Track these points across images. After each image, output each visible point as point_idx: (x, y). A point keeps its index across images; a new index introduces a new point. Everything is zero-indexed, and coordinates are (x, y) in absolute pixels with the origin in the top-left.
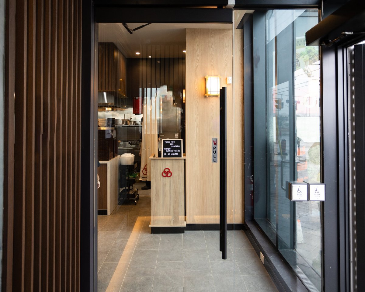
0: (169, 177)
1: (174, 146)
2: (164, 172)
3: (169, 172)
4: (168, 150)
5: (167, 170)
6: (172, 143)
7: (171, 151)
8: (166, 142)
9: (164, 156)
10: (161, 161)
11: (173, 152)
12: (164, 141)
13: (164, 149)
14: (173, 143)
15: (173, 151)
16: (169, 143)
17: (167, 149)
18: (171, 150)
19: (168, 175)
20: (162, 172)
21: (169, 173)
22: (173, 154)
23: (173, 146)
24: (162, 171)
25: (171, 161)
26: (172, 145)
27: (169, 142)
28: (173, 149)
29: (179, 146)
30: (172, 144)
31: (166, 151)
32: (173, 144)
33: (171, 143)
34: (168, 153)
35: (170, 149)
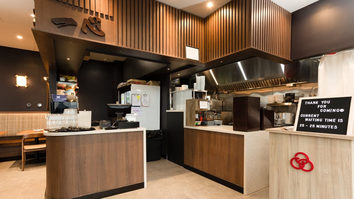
0: (306, 173)
1: (328, 111)
2: (295, 158)
3: (307, 161)
4: (311, 118)
5: (301, 157)
6: (324, 104)
7: (318, 120)
8: (309, 103)
9: (299, 129)
10: (289, 137)
11: (323, 123)
12: (303, 101)
13: (302, 116)
14: (326, 104)
15: (324, 120)
16: (316, 105)
17: (309, 115)
18: (319, 118)
19: (304, 166)
20: (290, 158)
21: (306, 163)
22: (323, 126)
23: (325, 111)
24: (291, 156)
25: (313, 140)
26: (323, 108)
27: (314, 103)
28: (323, 115)
29: (342, 110)
30: (321, 106)
31: (307, 120)
32: (325, 106)
33: (320, 103)
34: (309, 123)
35: (315, 116)
